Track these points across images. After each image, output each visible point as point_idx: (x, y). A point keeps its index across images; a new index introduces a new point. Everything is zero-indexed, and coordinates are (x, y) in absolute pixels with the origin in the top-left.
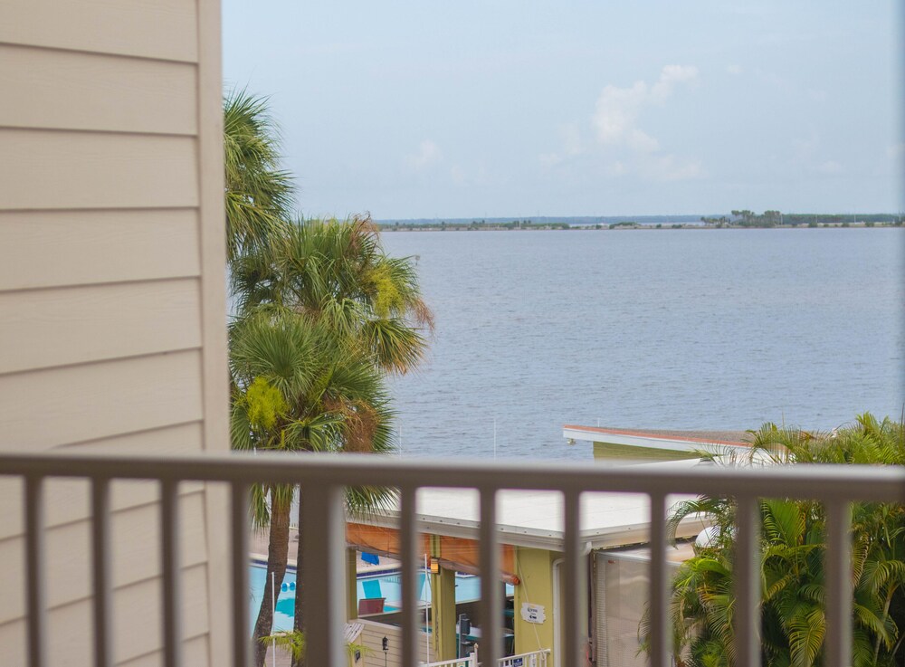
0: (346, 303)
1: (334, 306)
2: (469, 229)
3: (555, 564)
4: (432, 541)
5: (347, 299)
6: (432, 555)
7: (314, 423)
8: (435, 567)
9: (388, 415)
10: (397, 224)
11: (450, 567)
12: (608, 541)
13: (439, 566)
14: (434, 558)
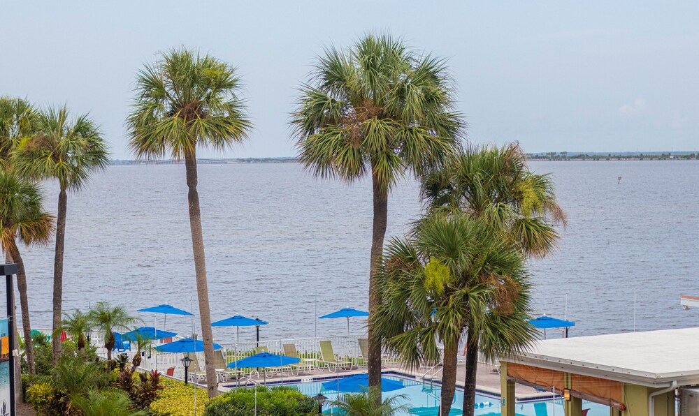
0: (500, 206)
1: (492, 208)
2: (659, 159)
3: (650, 397)
4: (565, 377)
5: (501, 203)
6: (566, 387)
7: (473, 291)
8: (567, 396)
9: (527, 287)
10: (610, 155)
11: (578, 396)
12: (690, 380)
13: (570, 396)
14: (567, 389)
